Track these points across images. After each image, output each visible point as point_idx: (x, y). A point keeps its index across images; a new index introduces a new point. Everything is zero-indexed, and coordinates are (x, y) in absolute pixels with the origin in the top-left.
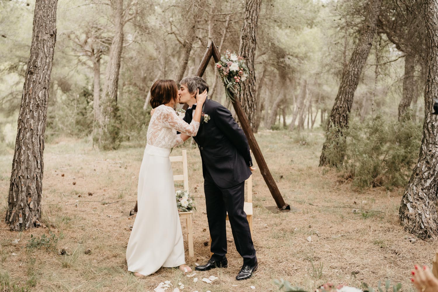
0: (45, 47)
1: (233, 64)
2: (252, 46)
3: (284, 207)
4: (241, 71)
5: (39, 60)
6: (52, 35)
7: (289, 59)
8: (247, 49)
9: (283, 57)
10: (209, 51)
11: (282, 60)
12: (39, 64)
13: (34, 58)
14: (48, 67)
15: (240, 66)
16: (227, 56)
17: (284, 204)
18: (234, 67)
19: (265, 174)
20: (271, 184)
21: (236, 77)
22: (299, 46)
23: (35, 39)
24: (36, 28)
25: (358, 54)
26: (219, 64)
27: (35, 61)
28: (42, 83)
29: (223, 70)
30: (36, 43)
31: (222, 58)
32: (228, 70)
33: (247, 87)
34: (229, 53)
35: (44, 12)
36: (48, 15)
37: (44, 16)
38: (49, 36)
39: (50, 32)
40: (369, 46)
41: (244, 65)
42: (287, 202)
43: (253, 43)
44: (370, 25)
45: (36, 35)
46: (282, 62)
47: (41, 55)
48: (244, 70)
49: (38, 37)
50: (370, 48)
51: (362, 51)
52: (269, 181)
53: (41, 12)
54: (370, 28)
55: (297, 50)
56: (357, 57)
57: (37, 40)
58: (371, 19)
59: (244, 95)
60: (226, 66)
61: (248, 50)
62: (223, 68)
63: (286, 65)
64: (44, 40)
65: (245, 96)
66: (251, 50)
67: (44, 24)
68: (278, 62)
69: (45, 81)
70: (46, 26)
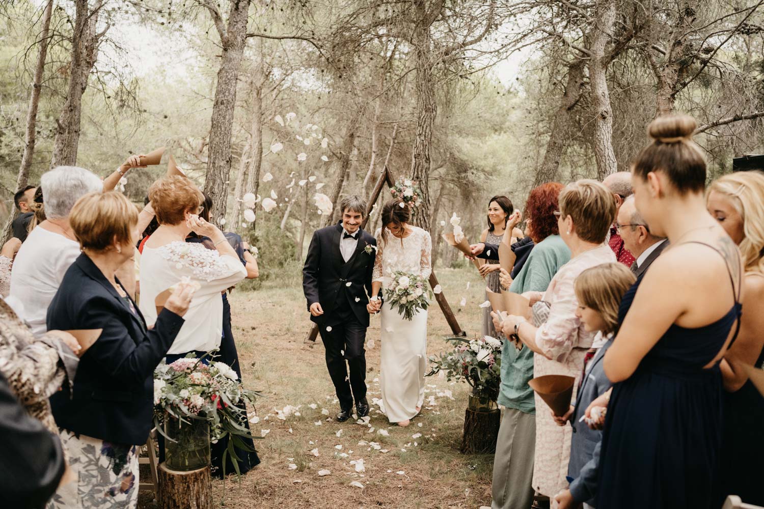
0: (222, 173)
1: (407, 190)
2: (426, 165)
3: (461, 334)
4: (415, 196)
5: (216, 187)
6: (227, 162)
7: (473, 173)
8: (420, 169)
9: (465, 171)
10: (383, 175)
11: (463, 175)
12: (216, 190)
13: (211, 184)
14: (225, 194)
15: (414, 192)
16: (401, 181)
17: (460, 331)
18: (408, 193)
19: (440, 300)
20: (447, 310)
21: (410, 202)
22: (485, 157)
23: (211, 165)
24: (212, 155)
25: (543, 173)
26: (393, 189)
27: (212, 188)
28: (220, 209)
29: (397, 195)
30: (213, 169)
31: (397, 184)
32: (402, 196)
33: (420, 211)
34: (403, 178)
35: (220, 139)
36: (225, 142)
37: (220, 143)
38: (226, 163)
39: (226, 159)
40: (555, 165)
41: (418, 191)
42: (463, 329)
43: (426, 162)
44: (556, 142)
45: (212, 161)
46: (464, 178)
47: (218, 181)
48: (418, 195)
49: (214, 163)
50: (557, 167)
51: (548, 170)
52: (445, 307)
53: (218, 139)
54: (557, 145)
55: (482, 163)
56: (543, 177)
57: (214, 166)
58: (558, 134)
59: (417, 220)
60: (400, 191)
61: (422, 170)
62: (398, 193)
63: (468, 181)
64: (220, 166)
65: (419, 221)
66: (424, 171)
67: (220, 151)
68: (459, 178)
69: (222, 208)
70: (222, 152)
